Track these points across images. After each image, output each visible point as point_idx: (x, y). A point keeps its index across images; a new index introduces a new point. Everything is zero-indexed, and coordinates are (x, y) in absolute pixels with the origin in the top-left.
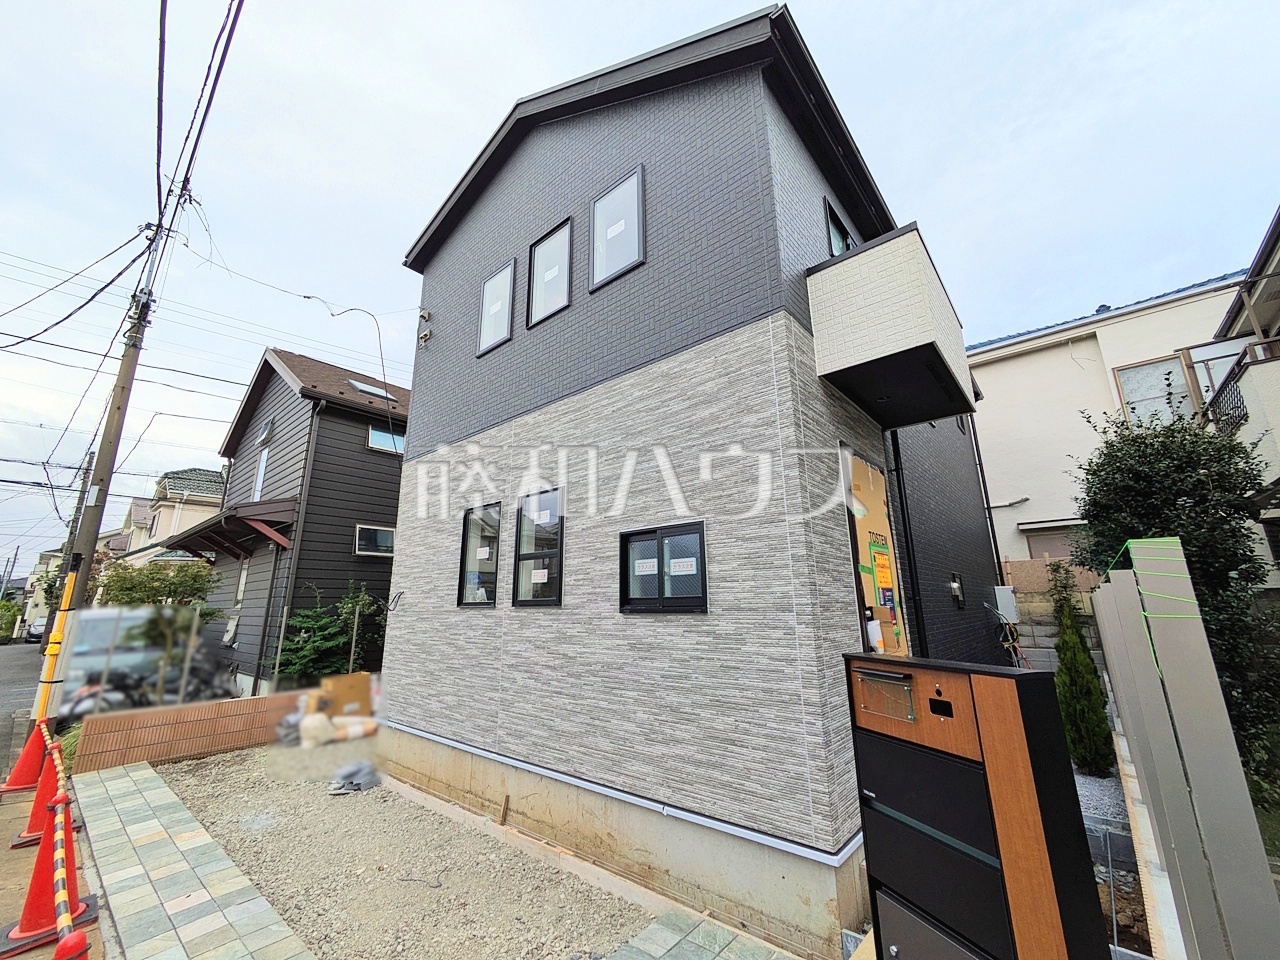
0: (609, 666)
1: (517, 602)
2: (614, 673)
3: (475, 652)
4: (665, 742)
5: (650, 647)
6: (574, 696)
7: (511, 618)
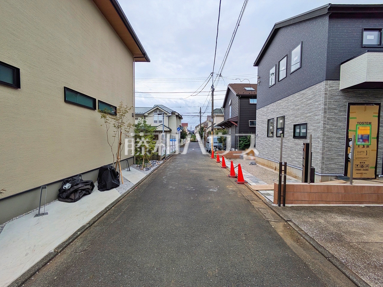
0: (291, 147)
1: (277, 136)
2: (292, 148)
3: (270, 145)
4: (299, 159)
5: (298, 144)
6: (286, 152)
7: (276, 139)
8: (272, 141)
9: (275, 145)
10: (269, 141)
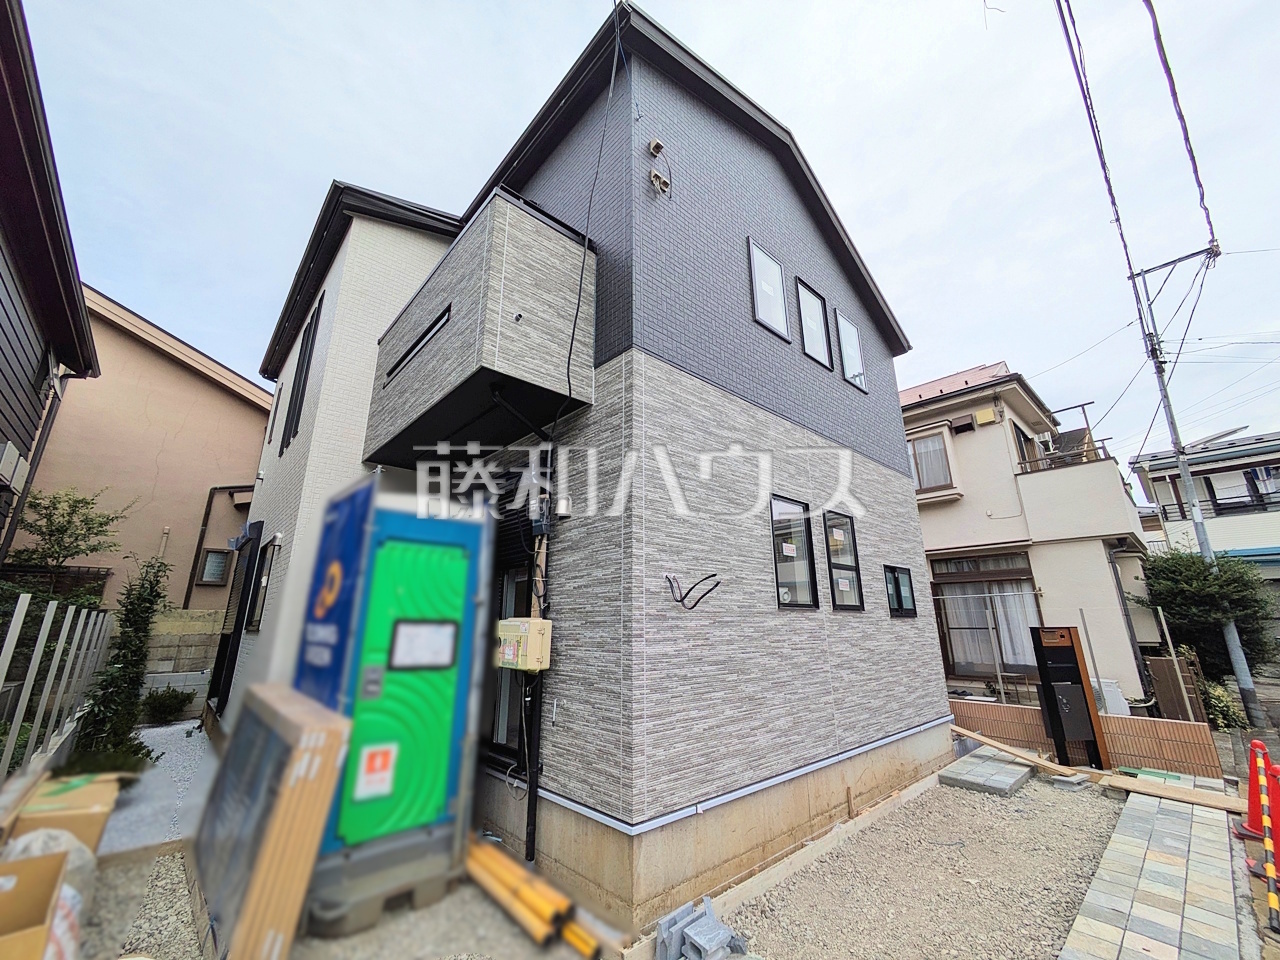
1: (837, 608)
3: (804, 659)
7: (831, 621)
8: (814, 636)
9: (832, 654)
10: (794, 631)
